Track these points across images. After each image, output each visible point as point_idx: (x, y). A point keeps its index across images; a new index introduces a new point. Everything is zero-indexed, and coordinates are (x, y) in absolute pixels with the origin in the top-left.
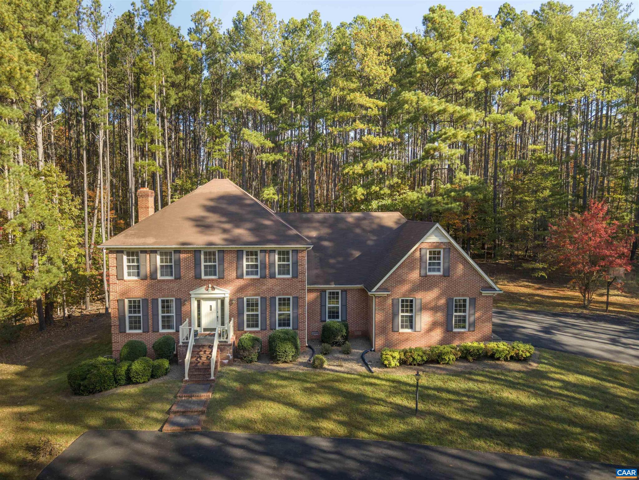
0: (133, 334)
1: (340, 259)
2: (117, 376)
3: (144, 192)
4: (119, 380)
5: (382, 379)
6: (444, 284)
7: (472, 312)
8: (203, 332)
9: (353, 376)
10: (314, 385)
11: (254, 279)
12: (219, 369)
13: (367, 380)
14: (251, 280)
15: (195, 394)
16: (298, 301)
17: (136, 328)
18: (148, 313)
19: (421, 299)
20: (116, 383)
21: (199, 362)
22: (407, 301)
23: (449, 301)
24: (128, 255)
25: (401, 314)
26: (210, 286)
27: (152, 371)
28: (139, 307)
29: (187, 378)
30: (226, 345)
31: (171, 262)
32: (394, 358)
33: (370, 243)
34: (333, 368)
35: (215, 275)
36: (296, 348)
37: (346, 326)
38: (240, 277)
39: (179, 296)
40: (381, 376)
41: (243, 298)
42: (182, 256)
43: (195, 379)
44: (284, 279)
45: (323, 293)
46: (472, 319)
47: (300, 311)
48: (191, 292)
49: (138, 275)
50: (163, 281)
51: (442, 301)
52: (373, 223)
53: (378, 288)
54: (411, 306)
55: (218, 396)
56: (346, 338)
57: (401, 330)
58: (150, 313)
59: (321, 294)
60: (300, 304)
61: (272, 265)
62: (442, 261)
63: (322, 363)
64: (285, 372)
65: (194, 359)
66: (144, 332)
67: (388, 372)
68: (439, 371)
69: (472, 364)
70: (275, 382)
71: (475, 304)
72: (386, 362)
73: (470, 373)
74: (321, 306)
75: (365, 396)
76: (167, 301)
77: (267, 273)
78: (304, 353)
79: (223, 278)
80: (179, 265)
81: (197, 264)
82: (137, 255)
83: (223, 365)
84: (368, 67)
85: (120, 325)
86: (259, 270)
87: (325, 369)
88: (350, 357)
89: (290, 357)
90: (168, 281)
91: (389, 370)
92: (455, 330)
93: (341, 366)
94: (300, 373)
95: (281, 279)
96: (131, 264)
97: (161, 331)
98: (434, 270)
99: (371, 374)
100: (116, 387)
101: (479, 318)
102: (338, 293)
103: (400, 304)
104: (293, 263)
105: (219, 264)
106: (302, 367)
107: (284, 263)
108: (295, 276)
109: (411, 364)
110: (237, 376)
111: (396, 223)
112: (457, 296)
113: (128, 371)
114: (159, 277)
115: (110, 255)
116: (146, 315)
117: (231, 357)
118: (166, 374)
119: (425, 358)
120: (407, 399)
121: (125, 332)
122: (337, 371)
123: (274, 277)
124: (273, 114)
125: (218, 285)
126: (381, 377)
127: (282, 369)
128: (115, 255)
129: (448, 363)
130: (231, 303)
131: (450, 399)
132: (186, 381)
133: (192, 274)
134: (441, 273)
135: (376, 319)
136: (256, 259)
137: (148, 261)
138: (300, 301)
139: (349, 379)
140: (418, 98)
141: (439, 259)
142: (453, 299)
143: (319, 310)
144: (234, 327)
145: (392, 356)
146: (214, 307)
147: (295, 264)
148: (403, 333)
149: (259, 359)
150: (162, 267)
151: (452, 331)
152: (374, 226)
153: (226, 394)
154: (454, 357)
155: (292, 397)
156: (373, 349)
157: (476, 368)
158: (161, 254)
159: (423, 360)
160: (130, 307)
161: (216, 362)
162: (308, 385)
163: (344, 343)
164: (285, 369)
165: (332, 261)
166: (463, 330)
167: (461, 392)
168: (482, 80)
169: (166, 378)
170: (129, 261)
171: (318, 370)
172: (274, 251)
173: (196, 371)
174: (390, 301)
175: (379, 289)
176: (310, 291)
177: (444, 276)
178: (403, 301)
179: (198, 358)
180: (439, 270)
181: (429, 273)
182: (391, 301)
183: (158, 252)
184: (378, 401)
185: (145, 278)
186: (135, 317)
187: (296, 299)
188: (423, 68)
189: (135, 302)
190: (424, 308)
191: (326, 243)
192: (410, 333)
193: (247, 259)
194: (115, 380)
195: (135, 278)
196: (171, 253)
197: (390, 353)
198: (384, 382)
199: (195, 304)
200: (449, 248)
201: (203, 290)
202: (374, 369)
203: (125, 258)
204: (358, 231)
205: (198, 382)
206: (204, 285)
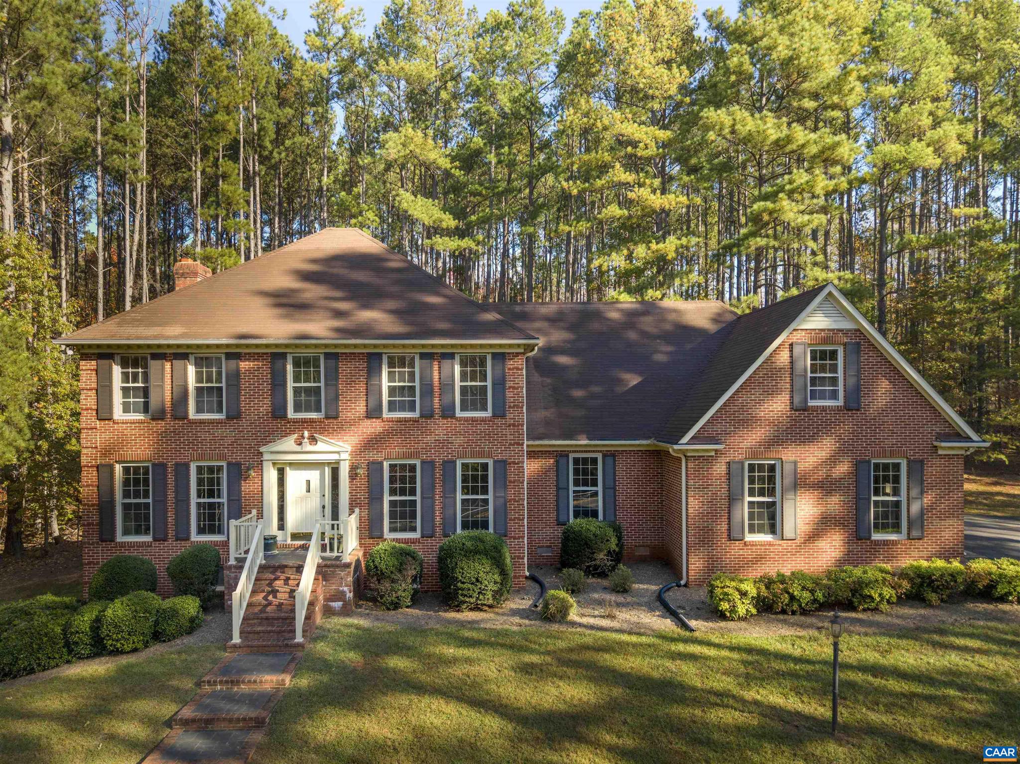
0: (131, 545)
1: (596, 389)
2: (72, 633)
3: (188, 266)
4: (76, 643)
5: (718, 646)
6: (846, 428)
7: (914, 492)
8: (289, 541)
9: (644, 639)
10: (548, 659)
11: (406, 420)
12: (319, 619)
13: (681, 647)
14: (399, 421)
15: (247, 678)
16: (505, 470)
17: (138, 532)
18: (166, 496)
19: (795, 463)
20: (70, 651)
21: (270, 604)
22: (761, 467)
23: (860, 465)
24: (124, 364)
25: (748, 499)
26: (306, 434)
27: (156, 623)
28: (146, 481)
29: (236, 639)
30: (337, 566)
31: (219, 380)
32: (744, 594)
33: (660, 358)
34: (592, 621)
35: (318, 409)
36: (503, 573)
37: (618, 530)
38: (373, 413)
39: (238, 457)
40: (715, 639)
41: (381, 463)
42: (244, 365)
43: (256, 643)
44: (473, 420)
45: (563, 461)
46: (915, 508)
47: (511, 493)
48: (262, 449)
49: (146, 409)
50: (202, 422)
51: (843, 468)
52: (664, 320)
53: (693, 438)
54: (772, 479)
55: (303, 682)
56: (617, 557)
57: (749, 537)
58: (171, 495)
59: (557, 462)
60: (511, 477)
61: (447, 386)
62: (840, 374)
63: (564, 610)
64: (478, 629)
65: (260, 597)
66: (155, 539)
67: (730, 631)
68: (858, 628)
69: (938, 612)
70: (450, 651)
71: (922, 475)
72: (725, 606)
73: (942, 632)
74: (558, 489)
75: (682, 686)
76: (211, 469)
77: (436, 406)
78: (520, 591)
79: (336, 417)
80: (238, 386)
81: (278, 384)
82: (145, 367)
83: (328, 612)
84: (636, 68)
85: (101, 523)
86: (417, 399)
87: (573, 624)
88: (629, 599)
89: (489, 595)
90: (211, 422)
91: (731, 625)
92: (876, 536)
93: (611, 617)
94: (514, 632)
95: (466, 420)
96: (131, 385)
97: (195, 537)
98: (822, 396)
99: (688, 634)
100: (68, 662)
101: (931, 508)
102: (594, 461)
103: (746, 474)
104: (494, 384)
105: (326, 385)
106: (517, 620)
107: (474, 383)
108: (500, 412)
109: (784, 612)
110: (360, 637)
111: (716, 320)
112: (878, 457)
113: (97, 622)
114: (192, 414)
115: (82, 363)
116: (161, 501)
117: (350, 595)
118: (190, 631)
119: (819, 595)
120: (798, 693)
121: (112, 540)
122: (601, 629)
123: (453, 416)
124: (456, 168)
125: (323, 430)
126: (717, 641)
127: (469, 622)
128: (94, 363)
129: (876, 610)
130: (353, 476)
131: (914, 695)
132: (235, 646)
133: (265, 406)
134: (840, 402)
135: (691, 510)
136: (412, 375)
137: (168, 376)
138: (512, 469)
139: (635, 645)
140: (734, 120)
141: (834, 369)
142: (869, 462)
143: (552, 498)
144: (360, 529)
145: (738, 590)
146: (315, 484)
147: (500, 384)
148: (753, 544)
149: (416, 600)
150: (199, 390)
151: (869, 538)
152: (668, 327)
153: (325, 678)
154: (893, 592)
155: (494, 687)
156: (683, 582)
157: (950, 620)
158: (199, 362)
159: (815, 601)
160: (126, 482)
161: (311, 604)
162: (535, 659)
163: (613, 568)
164: (477, 622)
165: (578, 393)
166: (893, 537)
167: (934, 675)
168: (858, 83)
169: (187, 640)
170: (125, 377)
171: (555, 627)
172: (451, 356)
173: (260, 624)
174: (720, 468)
175: (695, 439)
176: (533, 454)
177: (847, 408)
178: (752, 468)
179: (269, 593)
180: (834, 395)
181: (812, 403)
182: (724, 468)
183: (192, 358)
184: (721, 698)
185: (159, 416)
186: (138, 505)
187: (502, 465)
188: (741, 64)
189: (136, 469)
190: (800, 483)
191: (563, 360)
192: (770, 544)
193: (391, 375)
194: (67, 645)
195: (140, 417)
196: (219, 359)
197: (733, 584)
198: (725, 653)
199: (271, 476)
200: (858, 344)
201: (289, 443)
202: (693, 623)
203: (117, 371)
204: (632, 335)
205: (262, 650)
206: (292, 432)
